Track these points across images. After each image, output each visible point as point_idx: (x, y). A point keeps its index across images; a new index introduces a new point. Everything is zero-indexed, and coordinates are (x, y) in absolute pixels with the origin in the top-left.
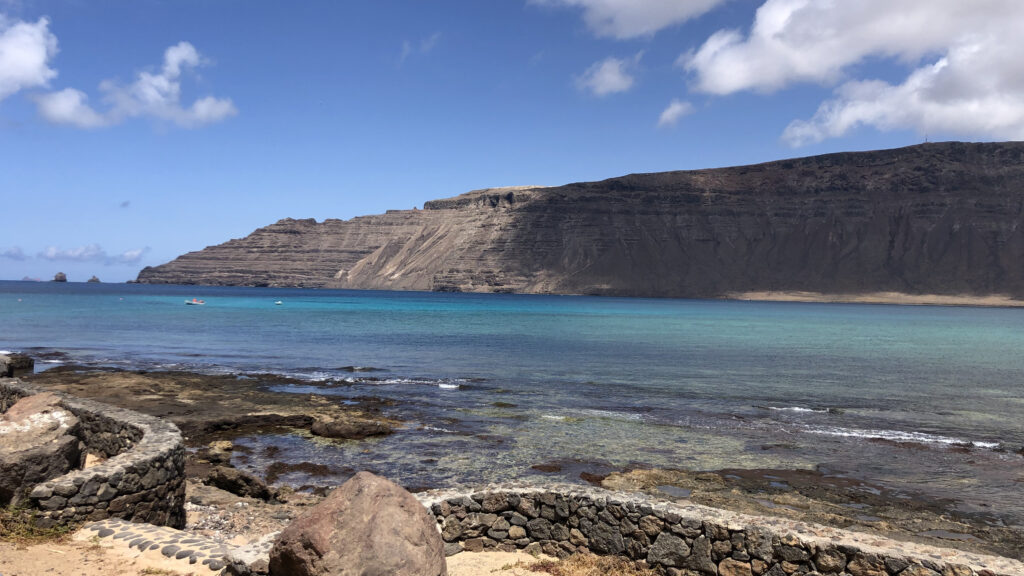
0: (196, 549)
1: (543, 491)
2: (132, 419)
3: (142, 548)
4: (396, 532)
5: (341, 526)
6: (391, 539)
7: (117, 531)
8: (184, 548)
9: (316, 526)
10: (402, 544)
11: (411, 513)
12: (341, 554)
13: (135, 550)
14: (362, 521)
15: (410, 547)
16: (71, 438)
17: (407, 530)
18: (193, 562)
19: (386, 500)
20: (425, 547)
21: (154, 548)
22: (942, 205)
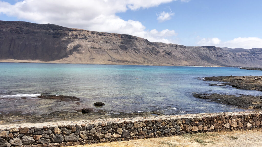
22: (24, 37)
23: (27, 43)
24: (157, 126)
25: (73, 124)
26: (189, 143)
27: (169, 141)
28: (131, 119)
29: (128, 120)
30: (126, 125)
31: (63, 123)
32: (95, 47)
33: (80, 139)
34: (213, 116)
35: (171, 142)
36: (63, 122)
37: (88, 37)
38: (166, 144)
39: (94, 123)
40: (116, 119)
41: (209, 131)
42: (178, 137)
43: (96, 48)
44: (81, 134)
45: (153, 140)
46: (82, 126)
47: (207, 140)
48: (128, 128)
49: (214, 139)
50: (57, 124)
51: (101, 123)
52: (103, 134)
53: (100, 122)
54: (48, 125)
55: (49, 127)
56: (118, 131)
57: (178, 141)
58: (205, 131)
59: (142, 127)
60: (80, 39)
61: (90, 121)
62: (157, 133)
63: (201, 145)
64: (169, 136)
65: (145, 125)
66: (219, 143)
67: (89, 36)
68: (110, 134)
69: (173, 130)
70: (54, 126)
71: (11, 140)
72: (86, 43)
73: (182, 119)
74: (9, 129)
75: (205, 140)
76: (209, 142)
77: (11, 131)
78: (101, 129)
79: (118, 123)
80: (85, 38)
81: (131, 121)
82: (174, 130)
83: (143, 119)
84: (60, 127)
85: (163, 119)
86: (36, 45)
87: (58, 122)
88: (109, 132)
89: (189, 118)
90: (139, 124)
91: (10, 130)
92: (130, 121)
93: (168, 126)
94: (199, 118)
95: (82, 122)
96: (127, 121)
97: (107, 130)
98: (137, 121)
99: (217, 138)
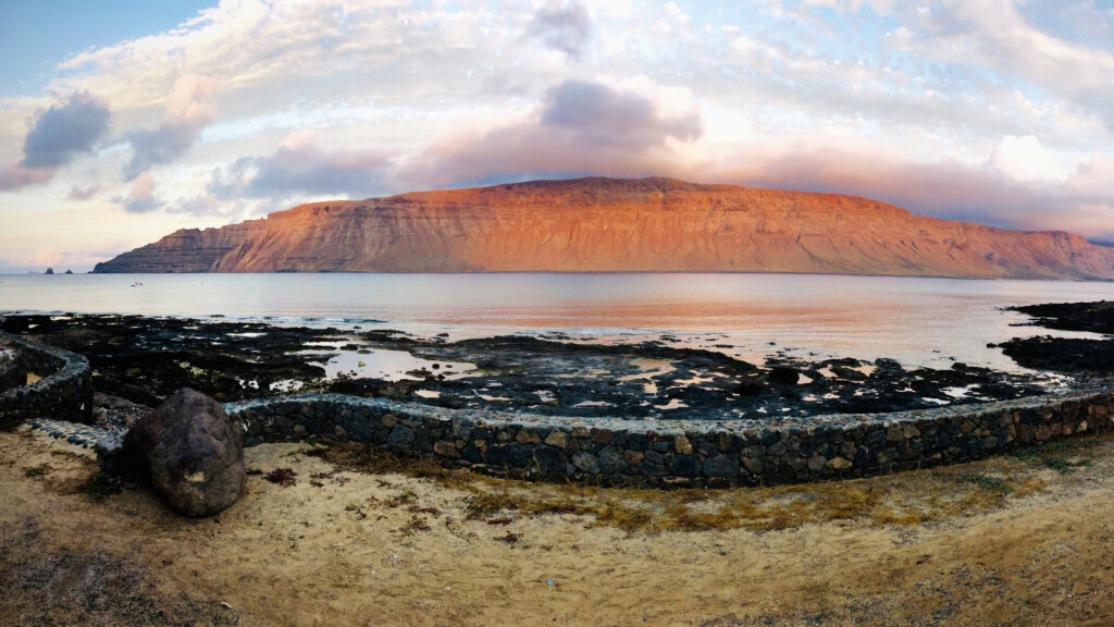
0: (89, 438)
1: (316, 400)
2: (61, 354)
3: (56, 437)
4: (204, 431)
5: (167, 426)
6: (200, 435)
7: (44, 425)
8: (82, 437)
9: (152, 426)
10: (209, 439)
11: (217, 418)
12: (167, 445)
13: (52, 439)
14: (182, 423)
15: (214, 441)
16: (15, 366)
17: (214, 429)
18: (85, 447)
19: (199, 408)
20: (226, 441)
21: (63, 437)
22: (598, 214)
23: (605, 228)
24: (950, 434)
25: (722, 430)
26: (1030, 472)
27: (981, 473)
28: (878, 418)
29: (870, 419)
30: (866, 433)
31: (698, 425)
32: (766, 229)
33: (742, 470)
34: (1085, 397)
35: (987, 475)
36: (696, 422)
37: (749, 205)
38: (973, 481)
39: (778, 428)
40: (838, 417)
41: (1075, 435)
42: (1003, 461)
43: (770, 233)
44: (746, 459)
45: (940, 472)
46: (745, 434)
47: (1075, 460)
48: (871, 441)
49: (1091, 455)
50: (682, 427)
51: (799, 428)
52: (805, 460)
53: (795, 424)
54: (659, 429)
55: (661, 433)
56: (844, 450)
57: (1006, 470)
58: (1067, 436)
59: (910, 439)
60: (729, 209)
61: (770, 423)
62: (949, 453)
63: (1062, 474)
64: (979, 459)
65: (919, 434)
66: (1102, 464)
67: (753, 202)
68: (822, 459)
69: (990, 442)
70: (672, 432)
71: (575, 458)
72: (745, 220)
73: (1012, 411)
74: (569, 428)
75: (1069, 461)
76: (1079, 464)
77: (574, 434)
78: (797, 444)
79: (845, 428)
80: (743, 208)
81: (880, 422)
82: (992, 442)
83: (913, 418)
84: (689, 436)
85: (965, 415)
86: (625, 232)
87: (684, 422)
88: (820, 454)
89: (1029, 406)
90: (902, 430)
91: (572, 431)
92: (876, 422)
93: (977, 432)
94: (1052, 405)
95: (745, 425)
96: (869, 423)
97: (816, 449)
98: (895, 421)
99: (1096, 452)
